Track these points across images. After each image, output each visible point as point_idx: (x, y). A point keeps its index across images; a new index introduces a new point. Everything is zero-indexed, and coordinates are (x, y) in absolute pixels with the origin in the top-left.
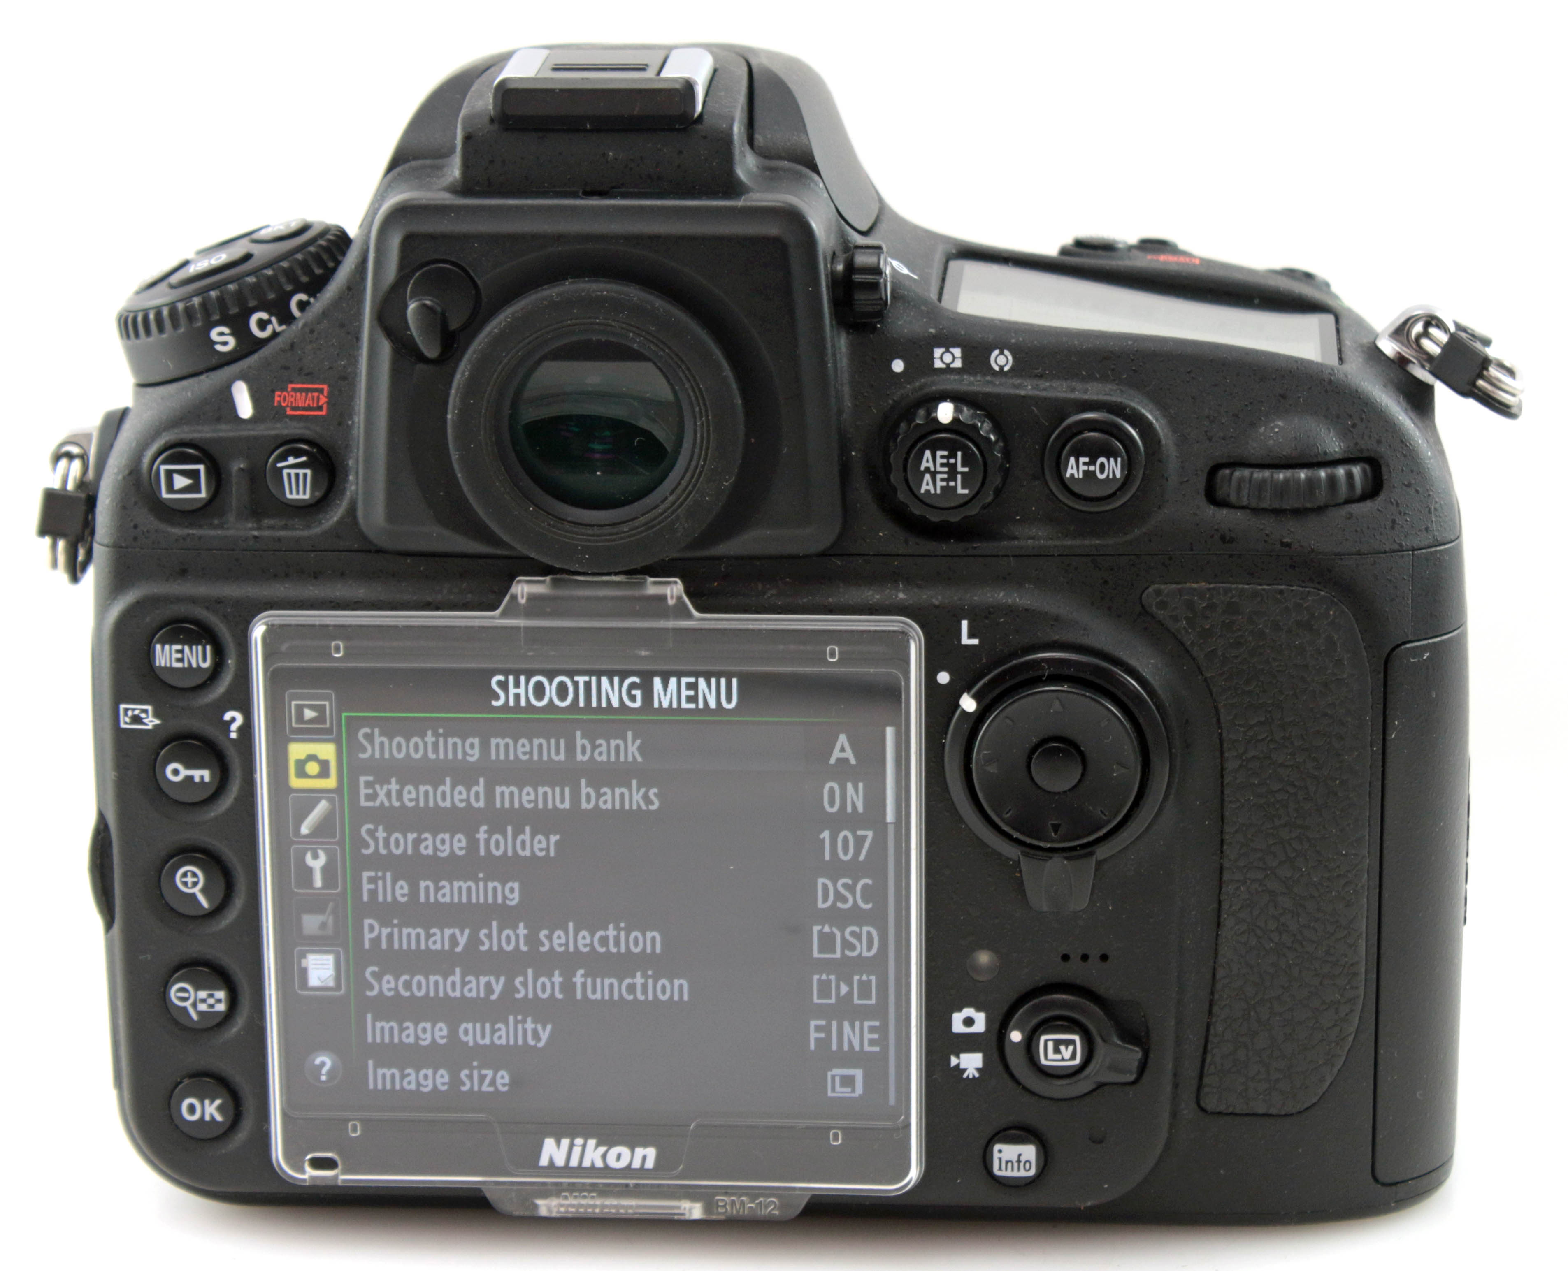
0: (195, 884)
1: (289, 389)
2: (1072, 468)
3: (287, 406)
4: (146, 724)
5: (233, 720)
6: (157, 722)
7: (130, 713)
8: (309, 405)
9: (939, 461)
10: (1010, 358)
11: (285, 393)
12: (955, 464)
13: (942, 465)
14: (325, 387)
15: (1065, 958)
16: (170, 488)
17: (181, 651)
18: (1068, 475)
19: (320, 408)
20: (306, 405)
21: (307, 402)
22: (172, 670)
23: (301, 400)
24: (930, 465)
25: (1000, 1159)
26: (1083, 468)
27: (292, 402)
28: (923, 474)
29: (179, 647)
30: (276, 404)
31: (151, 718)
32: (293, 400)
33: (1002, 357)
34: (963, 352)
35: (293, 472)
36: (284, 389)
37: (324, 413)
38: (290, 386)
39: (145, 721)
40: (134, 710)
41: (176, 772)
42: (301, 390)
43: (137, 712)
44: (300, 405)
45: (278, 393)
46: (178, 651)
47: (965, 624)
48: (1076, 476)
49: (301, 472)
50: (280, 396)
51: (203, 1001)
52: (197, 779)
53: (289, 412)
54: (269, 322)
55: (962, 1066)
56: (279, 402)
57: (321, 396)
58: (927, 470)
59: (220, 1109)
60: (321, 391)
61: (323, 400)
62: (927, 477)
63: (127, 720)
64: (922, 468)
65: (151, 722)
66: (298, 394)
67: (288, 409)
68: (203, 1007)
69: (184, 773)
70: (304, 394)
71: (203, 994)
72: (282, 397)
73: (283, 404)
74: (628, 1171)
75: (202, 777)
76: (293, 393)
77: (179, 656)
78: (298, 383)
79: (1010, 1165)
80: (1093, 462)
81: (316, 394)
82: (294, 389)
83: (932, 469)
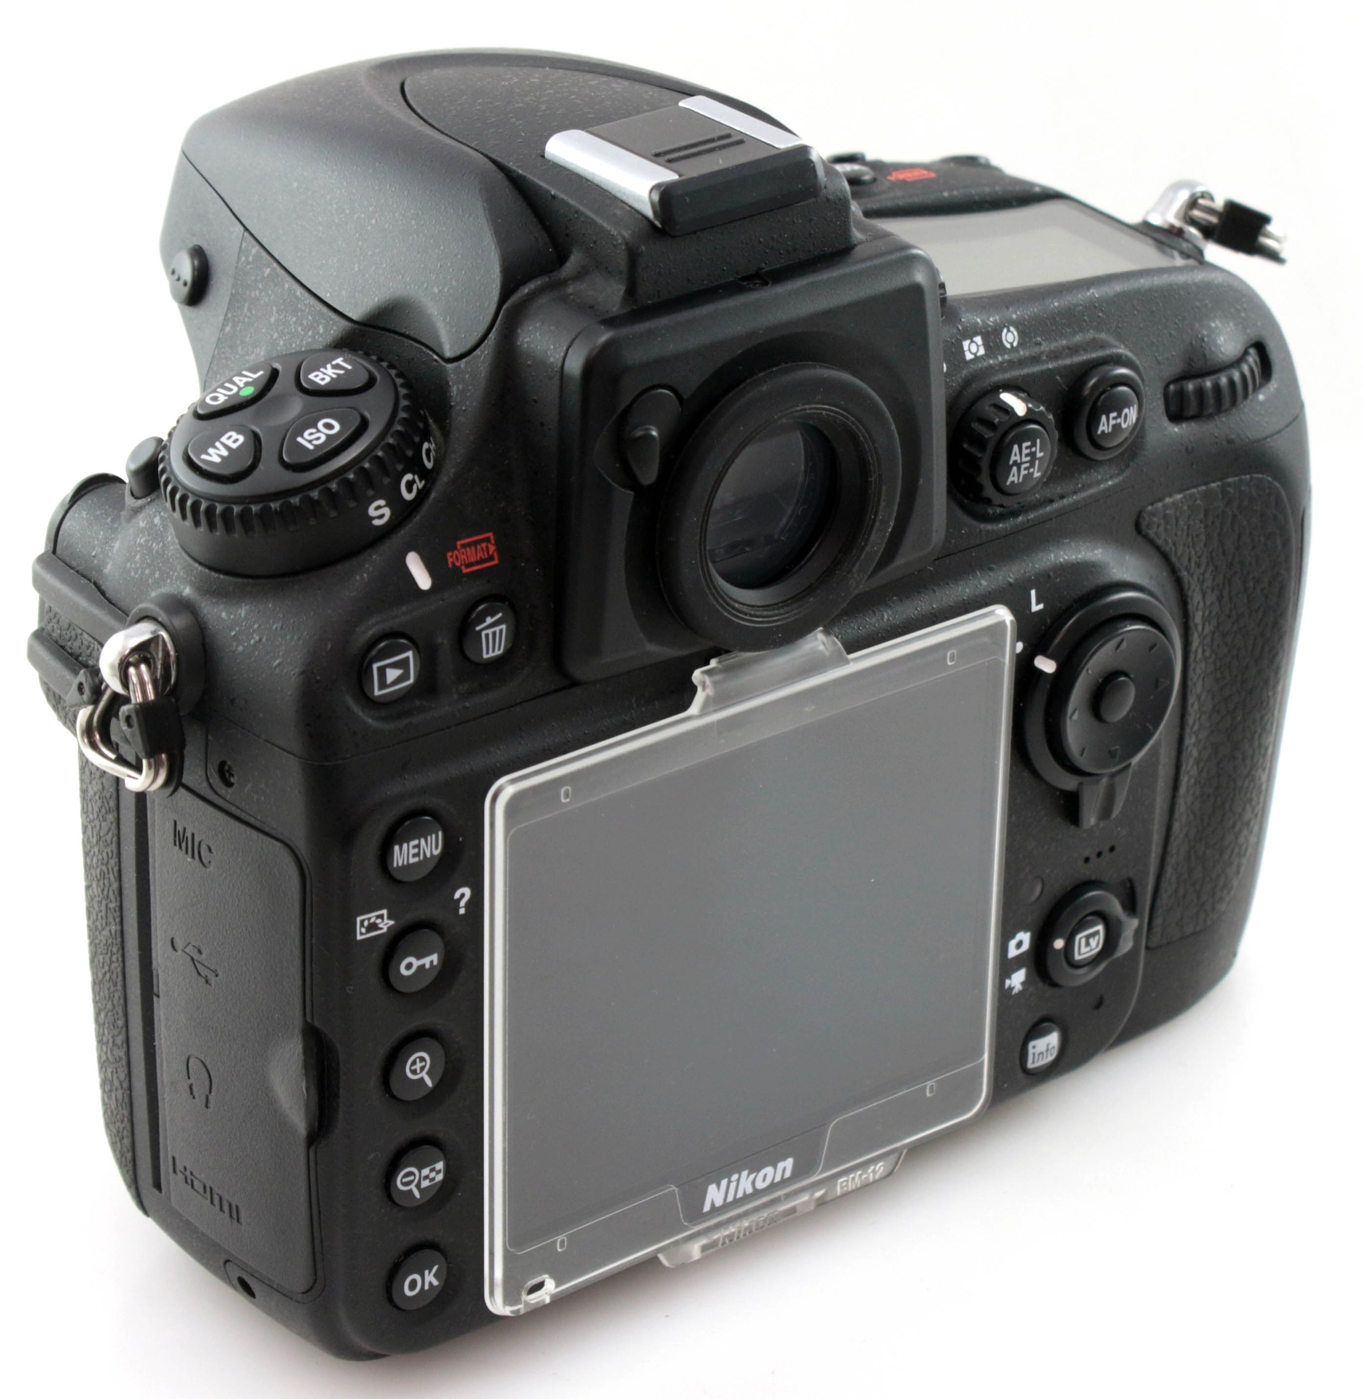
0: (422, 1068)
1: (459, 547)
2: (1104, 425)
3: (461, 564)
4: (381, 929)
5: (463, 895)
6: (392, 923)
7: (366, 923)
8: (481, 558)
9: (1025, 451)
10: (1016, 333)
11: (456, 552)
12: (1035, 453)
13: (1027, 455)
14: (490, 535)
15: (1087, 860)
16: (383, 685)
17: (418, 846)
18: (1099, 432)
19: (491, 558)
20: (478, 558)
21: (479, 555)
22: (409, 866)
23: (472, 555)
24: (1018, 458)
25: (1034, 1054)
26: (1112, 422)
27: (464, 560)
28: (1011, 467)
29: (416, 842)
30: (450, 566)
31: (386, 921)
32: (464, 557)
33: (1010, 334)
34: (983, 339)
35: (490, 631)
36: (454, 548)
37: (496, 562)
38: (459, 543)
39: (380, 926)
40: (369, 919)
41: (409, 967)
42: (469, 545)
43: (372, 920)
44: (473, 560)
45: (449, 554)
46: (414, 847)
47: (1033, 593)
48: (1106, 431)
49: (497, 629)
50: (452, 557)
51: (426, 1177)
52: (428, 966)
53: (465, 571)
54: (414, 481)
55: (1012, 986)
56: (453, 563)
57: (490, 546)
58: (1015, 463)
59: (436, 1276)
60: (487, 540)
61: (492, 548)
62: (1015, 469)
63: (363, 930)
64: (1011, 463)
65: (386, 924)
66: (468, 549)
67: (463, 568)
68: (425, 1184)
69: (416, 963)
70: (473, 548)
71: (426, 1171)
72: (454, 557)
73: (458, 564)
74: (773, 1186)
75: (432, 962)
76: (463, 550)
77: (416, 850)
78: (465, 538)
79: (1041, 1056)
80: (1119, 416)
81: (484, 545)
82: (463, 546)
83: (1019, 461)
